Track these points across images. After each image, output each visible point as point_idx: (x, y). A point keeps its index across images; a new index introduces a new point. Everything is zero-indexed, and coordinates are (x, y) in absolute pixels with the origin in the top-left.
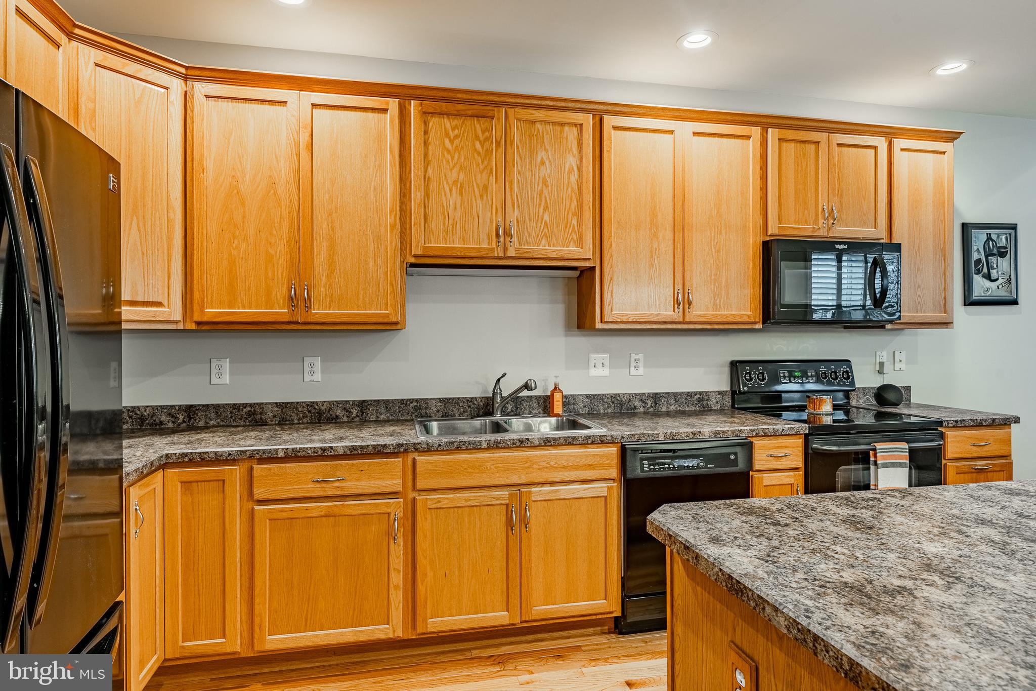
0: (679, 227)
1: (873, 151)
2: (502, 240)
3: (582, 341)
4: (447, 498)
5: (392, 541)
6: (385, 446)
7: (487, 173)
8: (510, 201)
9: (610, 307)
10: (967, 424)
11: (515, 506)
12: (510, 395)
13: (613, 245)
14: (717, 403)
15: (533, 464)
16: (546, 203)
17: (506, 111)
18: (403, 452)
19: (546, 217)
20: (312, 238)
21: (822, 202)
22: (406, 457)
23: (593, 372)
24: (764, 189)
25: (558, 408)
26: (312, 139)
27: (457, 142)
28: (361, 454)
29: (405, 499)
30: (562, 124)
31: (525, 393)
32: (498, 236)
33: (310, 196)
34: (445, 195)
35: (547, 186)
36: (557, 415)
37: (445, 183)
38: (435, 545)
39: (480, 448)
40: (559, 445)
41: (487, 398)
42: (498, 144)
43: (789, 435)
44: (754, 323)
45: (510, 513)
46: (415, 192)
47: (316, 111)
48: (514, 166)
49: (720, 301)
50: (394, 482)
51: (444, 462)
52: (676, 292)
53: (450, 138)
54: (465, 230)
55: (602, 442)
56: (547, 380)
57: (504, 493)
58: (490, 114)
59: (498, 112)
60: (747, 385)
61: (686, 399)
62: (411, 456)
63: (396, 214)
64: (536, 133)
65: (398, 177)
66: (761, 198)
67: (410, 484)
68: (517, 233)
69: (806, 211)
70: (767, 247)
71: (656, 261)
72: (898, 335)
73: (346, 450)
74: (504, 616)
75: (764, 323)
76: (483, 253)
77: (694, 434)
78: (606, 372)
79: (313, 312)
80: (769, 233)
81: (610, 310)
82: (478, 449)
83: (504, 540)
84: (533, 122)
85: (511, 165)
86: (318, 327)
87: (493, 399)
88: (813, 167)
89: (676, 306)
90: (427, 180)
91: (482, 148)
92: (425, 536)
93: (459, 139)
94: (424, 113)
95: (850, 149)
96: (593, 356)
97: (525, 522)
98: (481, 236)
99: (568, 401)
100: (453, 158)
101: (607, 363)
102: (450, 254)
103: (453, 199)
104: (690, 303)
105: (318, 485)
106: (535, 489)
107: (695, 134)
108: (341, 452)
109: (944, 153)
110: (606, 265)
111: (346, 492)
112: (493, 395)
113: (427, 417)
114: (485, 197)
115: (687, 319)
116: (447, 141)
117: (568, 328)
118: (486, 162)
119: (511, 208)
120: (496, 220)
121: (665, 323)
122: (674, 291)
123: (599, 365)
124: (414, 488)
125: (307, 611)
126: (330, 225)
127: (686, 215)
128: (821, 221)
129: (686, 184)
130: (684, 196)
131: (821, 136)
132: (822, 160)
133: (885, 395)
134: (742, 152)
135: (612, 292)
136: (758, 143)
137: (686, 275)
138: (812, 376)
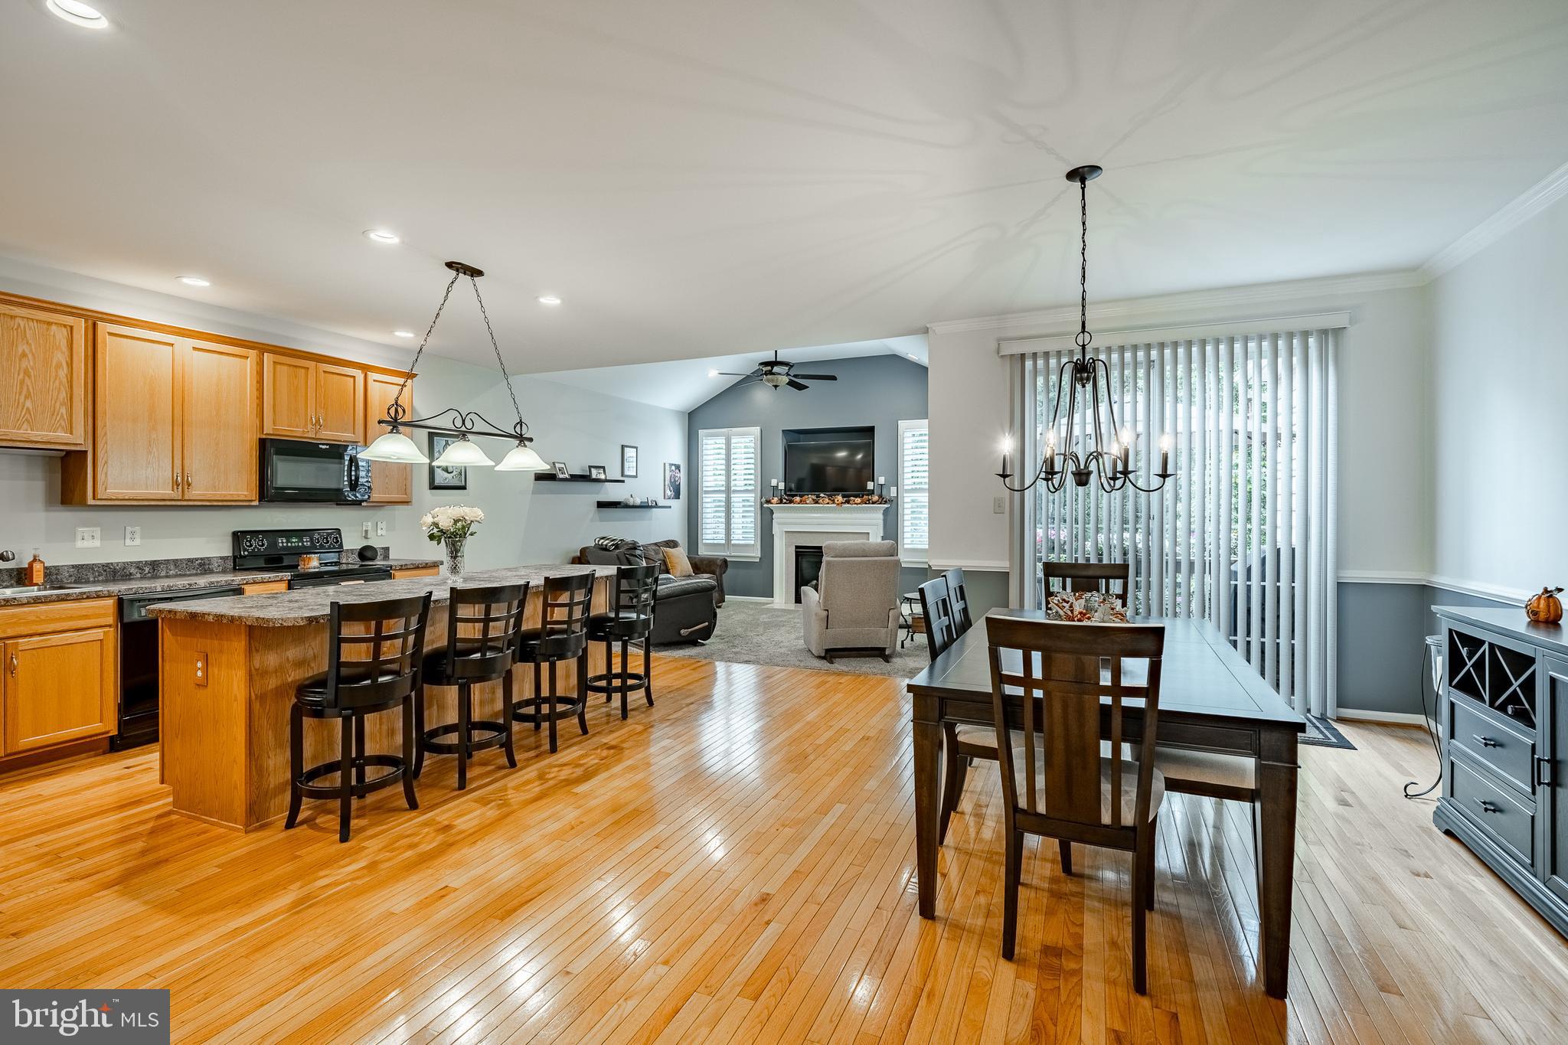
0: (178, 422)
1: (352, 379)
3: (68, 516)
9: (104, 486)
10: (409, 567)
13: (108, 432)
14: (219, 566)
16: (28, 390)
19: (28, 403)
21: (311, 412)
23: (81, 544)
25: (39, 577)
30: (49, 323)
35: (30, 377)
43: (275, 581)
44: (251, 501)
49: (219, 483)
52: (175, 475)
55: (98, 597)
56: (25, 553)
60: (245, 550)
61: (186, 564)
64: (15, 327)
66: (258, 405)
69: (297, 418)
70: (263, 443)
71: (155, 449)
72: (382, 510)
75: (259, 501)
78: (97, 543)
80: (265, 433)
81: (102, 489)
84: (12, 317)
88: (303, 386)
89: (175, 487)
96: (81, 529)
97: (10, 669)
99: (53, 572)
101: (97, 535)
104: (189, 485)
107: (195, 349)
110: (99, 451)
115: (186, 497)
117: (49, 503)
121: (164, 500)
122: (173, 474)
123: (88, 537)
127: (185, 413)
128: (310, 426)
130: (183, 398)
131: (311, 364)
132: (311, 381)
133: (366, 553)
134: (239, 369)
135: (106, 474)
136: (256, 363)
137: (185, 462)
138: (307, 541)
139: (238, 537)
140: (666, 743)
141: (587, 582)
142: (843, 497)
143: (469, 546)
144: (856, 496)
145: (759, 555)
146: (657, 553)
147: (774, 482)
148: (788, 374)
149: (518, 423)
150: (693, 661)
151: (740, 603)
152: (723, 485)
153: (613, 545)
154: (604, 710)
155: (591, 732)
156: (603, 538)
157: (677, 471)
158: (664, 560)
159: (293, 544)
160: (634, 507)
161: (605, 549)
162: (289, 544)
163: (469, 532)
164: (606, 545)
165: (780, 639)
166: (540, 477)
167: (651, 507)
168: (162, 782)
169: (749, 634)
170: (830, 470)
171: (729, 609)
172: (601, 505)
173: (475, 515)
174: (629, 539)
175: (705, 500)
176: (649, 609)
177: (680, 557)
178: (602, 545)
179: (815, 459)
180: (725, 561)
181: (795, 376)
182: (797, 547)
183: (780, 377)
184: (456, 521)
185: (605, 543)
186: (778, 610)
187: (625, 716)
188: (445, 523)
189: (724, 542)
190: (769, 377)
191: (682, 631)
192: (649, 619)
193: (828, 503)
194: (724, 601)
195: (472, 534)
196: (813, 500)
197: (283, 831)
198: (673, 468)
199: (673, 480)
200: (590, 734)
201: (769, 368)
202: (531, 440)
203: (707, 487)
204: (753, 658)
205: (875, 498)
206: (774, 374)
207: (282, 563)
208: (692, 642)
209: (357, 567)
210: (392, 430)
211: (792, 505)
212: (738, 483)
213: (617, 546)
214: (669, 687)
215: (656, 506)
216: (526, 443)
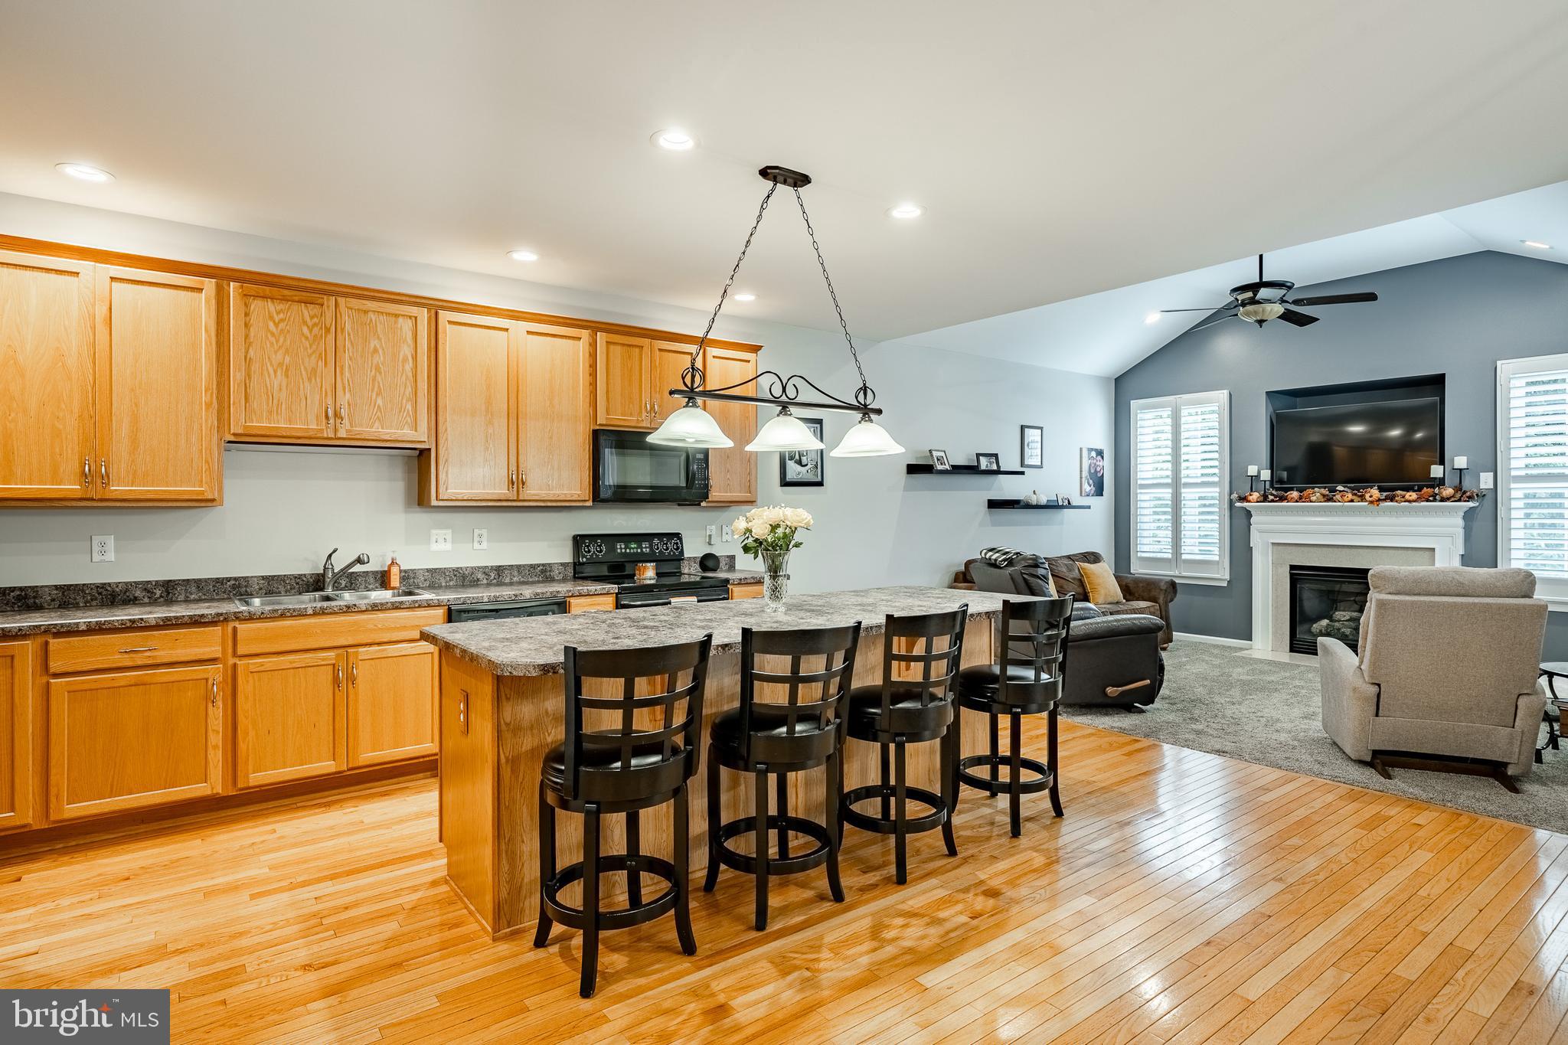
0: (513, 415)
1: (689, 358)
2: (332, 421)
3: (421, 517)
4: (270, 662)
5: (210, 705)
6: (202, 616)
7: (315, 357)
8: (341, 385)
9: (445, 486)
10: (749, 581)
11: (342, 665)
12: (342, 570)
13: (449, 429)
14: (560, 573)
15: (361, 627)
16: (379, 386)
17: (336, 299)
18: (222, 621)
19: (380, 401)
20: (111, 414)
21: (645, 397)
22: (225, 625)
23: (434, 547)
24: (593, 384)
25: (395, 581)
26: (111, 312)
27: (282, 325)
28: (176, 624)
29: (225, 665)
30: (397, 316)
31: (358, 568)
32: (327, 417)
33: (108, 372)
34: (269, 377)
35: (380, 373)
36: (393, 588)
37: (268, 364)
38: (257, 706)
39: (306, 615)
40: (386, 609)
41: (318, 575)
42: (328, 330)
43: (601, 594)
44: (585, 501)
45: (336, 672)
46: (235, 372)
47: (115, 285)
48: (345, 352)
49: (552, 481)
50: (213, 649)
51: (267, 629)
52: (510, 473)
53: (274, 321)
54: (291, 411)
55: (429, 606)
56: (385, 555)
57: (332, 654)
58: (319, 302)
59: (328, 300)
60: (584, 556)
61: (529, 571)
62: (231, 625)
63: (212, 393)
64: (368, 322)
65: (214, 356)
66: (591, 392)
67: (230, 651)
68: (348, 415)
69: (631, 406)
70: (596, 434)
71: (491, 446)
72: (726, 511)
73: (159, 621)
74: (331, 765)
75: (593, 501)
76: (311, 434)
77: (516, 596)
78: (448, 546)
79: (112, 488)
80: (598, 423)
81: (445, 489)
82: (303, 615)
83: (331, 696)
84: (366, 312)
85: (342, 350)
86: (118, 504)
87: (323, 575)
88: (637, 368)
89: (511, 485)
90: (248, 361)
91: (311, 333)
92: (247, 698)
93: (285, 323)
94: (245, 295)
95: (670, 354)
96: (434, 532)
97: (352, 679)
98: (309, 418)
99: (407, 576)
100: (277, 341)
101: (449, 537)
102: (274, 433)
103: (278, 380)
104: (523, 484)
105: (126, 656)
106: (361, 649)
107: (529, 332)
108: (153, 623)
109: (749, 361)
110: (441, 448)
111: (159, 661)
112: (324, 570)
113: (248, 595)
114: (313, 380)
115: (521, 498)
116: (271, 324)
117: (408, 504)
118: (314, 347)
119: (342, 391)
120: (326, 402)
121: (499, 500)
122: (508, 472)
123: (441, 540)
124: (235, 654)
125: (113, 778)
126: (133, 400)
127: (520, 405)
128: (644, 414)
129: (520, 377)
131: (647, 341)
132: (646, 362)
133: (708, 562)
134: (572, 351)
135: (447, 473)
136: (588, 344)
137: (520, 458)
138: (646, 548)
139: (579, 541)
140: (1084, 902)
141: (955, 623)
142: (1381, 489)
143: (793, 561)
144: (1407, 489)
145: (1227, 577)
146: (1070, 570)
147: (1252, 470)
148: (1283, 301)
149: (861, 388)
150: (1128, 738)
151: (1195, 645)
152: (1168, 477)
153: (1004, 560)
154: (986, 811)
155: (962, 852)
156: (991, 550)
157: (1099, 458)
158: (1080, 580)
159: (632, 551)
160: (1038, 507)
161: (994, 565)
162: (628, 551)
163: (793, 543)
164: (996, 560)
165: (1275, 714)
166: (912, 469)
167: (1062, 507)
168: (441, 841)
169: (1217, 699)
170: (1339, 452)
171: (1181, 653)
172: (993, 504)
173: (798, 519)
174: (1028, 552)
175: (1140, 497)
176: (1055, 667)
177: (1104, 576)
178: (990, 559)
179: (1315, 436)
180: (1173, 585)
181: (1296, 302)
182: (1292, 567)
183: (1268, 307)
184: (774, 528)
185: (994, 557)
186: (1261, 661)
187: (1016, 831)
188: (760, 530)
189: (1170, 556)
190: (1249, 308)
191: (1109, 690)
192: (1055, 684)
193: (1352, 501)
194: (1171, 641)
195: (797, 545)
196: (1324, 496)
197: (531, 950)
198: (1094, 454)
199: (1092, 471)
200: (960, 856)
201: (1250, 294)
202: (879, 412)
203: (1143, 479)
204: (1229, 746)
205: (1448, 491)
206: (1258, 302)
207: (624, 572)
208: (1125, 705)
209: (698, 579)
210: (688, 403)
211: (1284, 504)
212: (1192, 471)
213: (1011, 562)
214: (1089, 783)
215: (1069, 506)
216: (873, 416)
